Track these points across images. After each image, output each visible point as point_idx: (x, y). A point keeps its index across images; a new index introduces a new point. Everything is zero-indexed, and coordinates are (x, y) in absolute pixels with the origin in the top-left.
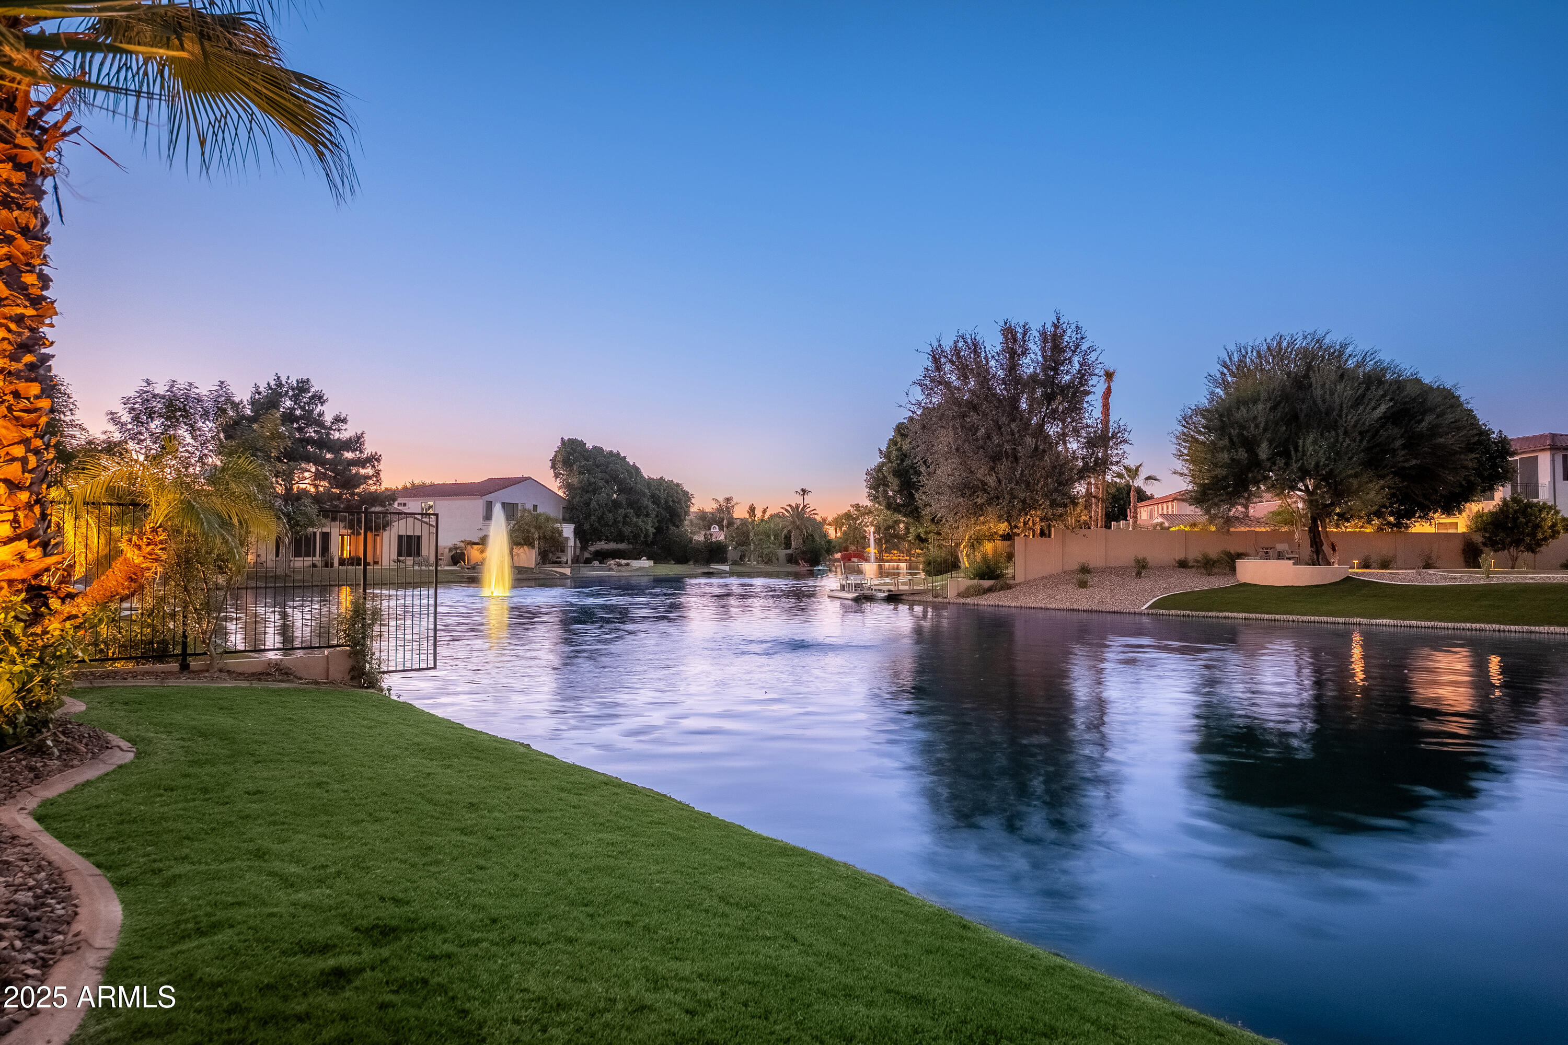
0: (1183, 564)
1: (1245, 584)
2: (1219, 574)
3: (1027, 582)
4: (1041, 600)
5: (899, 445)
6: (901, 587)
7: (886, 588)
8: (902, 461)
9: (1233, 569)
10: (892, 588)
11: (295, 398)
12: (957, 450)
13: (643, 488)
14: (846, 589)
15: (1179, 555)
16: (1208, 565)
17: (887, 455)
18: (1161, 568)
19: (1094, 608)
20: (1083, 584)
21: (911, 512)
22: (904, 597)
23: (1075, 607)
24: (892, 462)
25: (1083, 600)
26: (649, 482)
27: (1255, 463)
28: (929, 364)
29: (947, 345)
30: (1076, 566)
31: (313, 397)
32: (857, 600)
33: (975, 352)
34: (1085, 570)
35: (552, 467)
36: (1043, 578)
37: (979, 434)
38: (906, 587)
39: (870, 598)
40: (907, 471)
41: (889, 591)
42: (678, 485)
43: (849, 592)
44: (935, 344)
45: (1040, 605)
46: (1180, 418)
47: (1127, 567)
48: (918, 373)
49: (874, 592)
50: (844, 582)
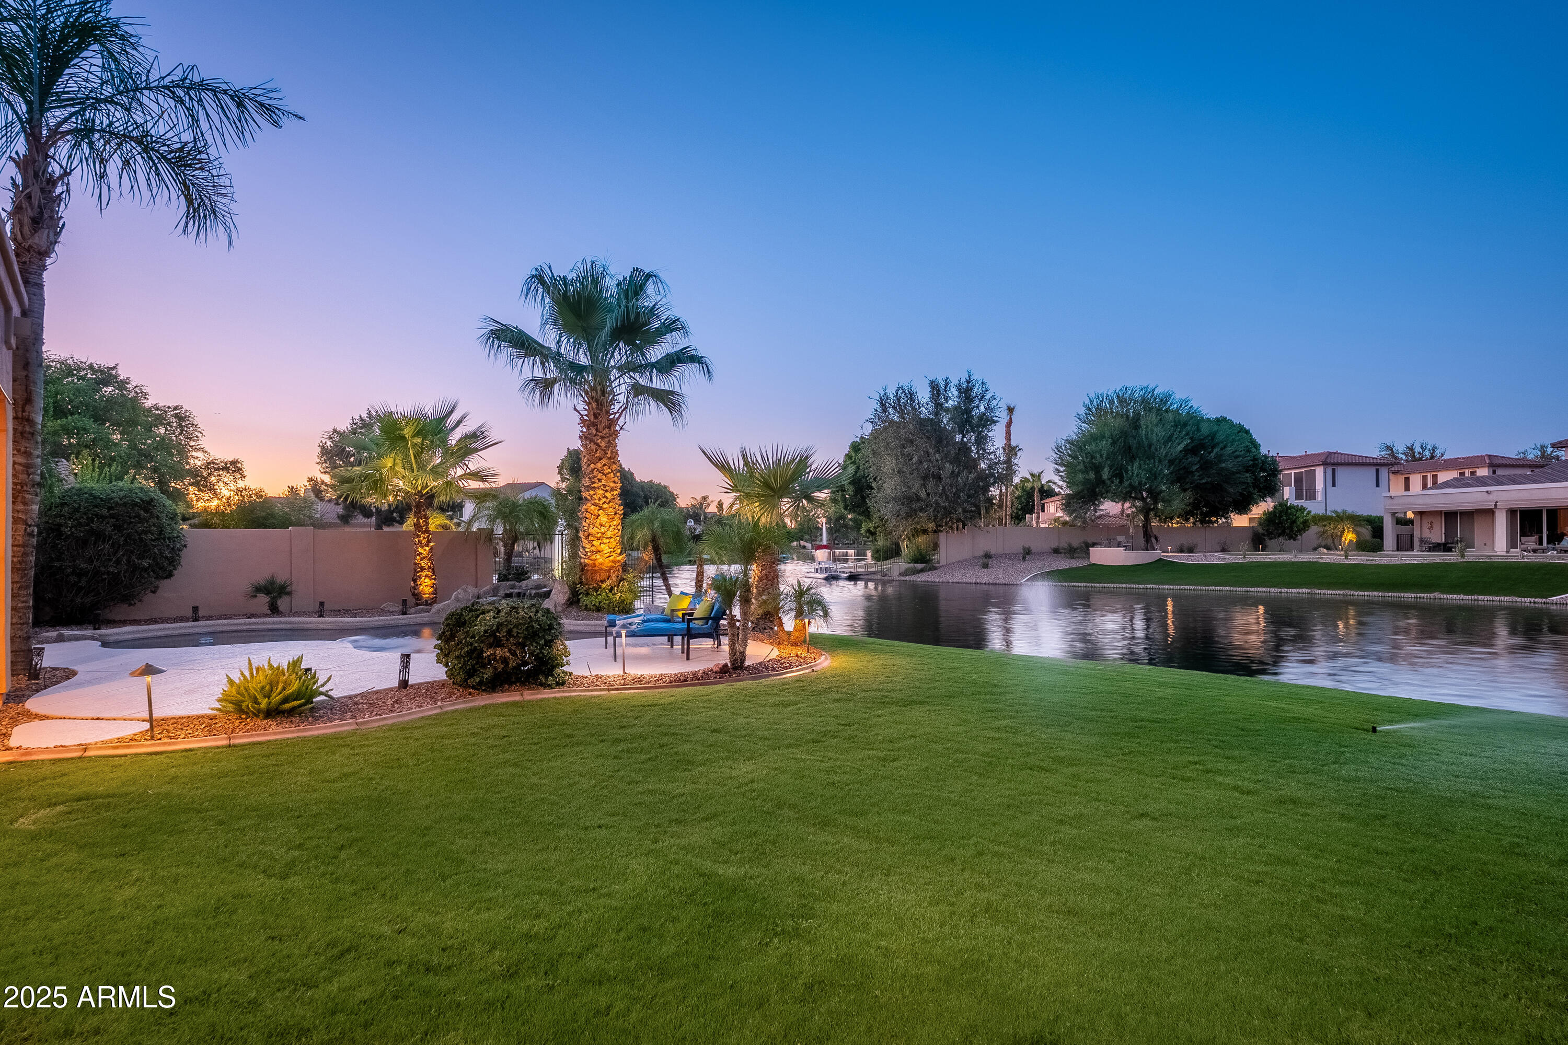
0: (1056, 551)
1: (1094, 564)
2: (1079, 557)
3: (947, 565)
4: (957, 577)
5: (853, 459)
6: (859, 570)
7: (848, 570)
9: (1088, 554)
10: (852, 570)
12: (899, 472)
13: (638, 491)
14: (819, 571)
15: (1055, 545)
16: (1071, 552)
18: (1041, 554)
19: (991, 581)
20: (985, 566)
21: (863, 512)
22: (861, 577)
23: (978, 581)
25: (985, 576)
26: (642, 485)
27: (1100, 481)
28: (878, 406)
29: (891, 392)
30: (982, 554)
32: (826, 579)
33: (911, 399)
34: (988, 556)
35: (559, 473)
36: (959, 562)
37: (914, 460)
38: (863, 570)
39: (836, 578)
40: (860, 480)
41: (851, 572)
42: (665, 487)
43: (821, 573)
44: (882, 393)
45: (955, 580)
46: (1054, 448)
47: (1018, 554)
48: (869, 414)
49: (839, 574)
50: (817, 567)
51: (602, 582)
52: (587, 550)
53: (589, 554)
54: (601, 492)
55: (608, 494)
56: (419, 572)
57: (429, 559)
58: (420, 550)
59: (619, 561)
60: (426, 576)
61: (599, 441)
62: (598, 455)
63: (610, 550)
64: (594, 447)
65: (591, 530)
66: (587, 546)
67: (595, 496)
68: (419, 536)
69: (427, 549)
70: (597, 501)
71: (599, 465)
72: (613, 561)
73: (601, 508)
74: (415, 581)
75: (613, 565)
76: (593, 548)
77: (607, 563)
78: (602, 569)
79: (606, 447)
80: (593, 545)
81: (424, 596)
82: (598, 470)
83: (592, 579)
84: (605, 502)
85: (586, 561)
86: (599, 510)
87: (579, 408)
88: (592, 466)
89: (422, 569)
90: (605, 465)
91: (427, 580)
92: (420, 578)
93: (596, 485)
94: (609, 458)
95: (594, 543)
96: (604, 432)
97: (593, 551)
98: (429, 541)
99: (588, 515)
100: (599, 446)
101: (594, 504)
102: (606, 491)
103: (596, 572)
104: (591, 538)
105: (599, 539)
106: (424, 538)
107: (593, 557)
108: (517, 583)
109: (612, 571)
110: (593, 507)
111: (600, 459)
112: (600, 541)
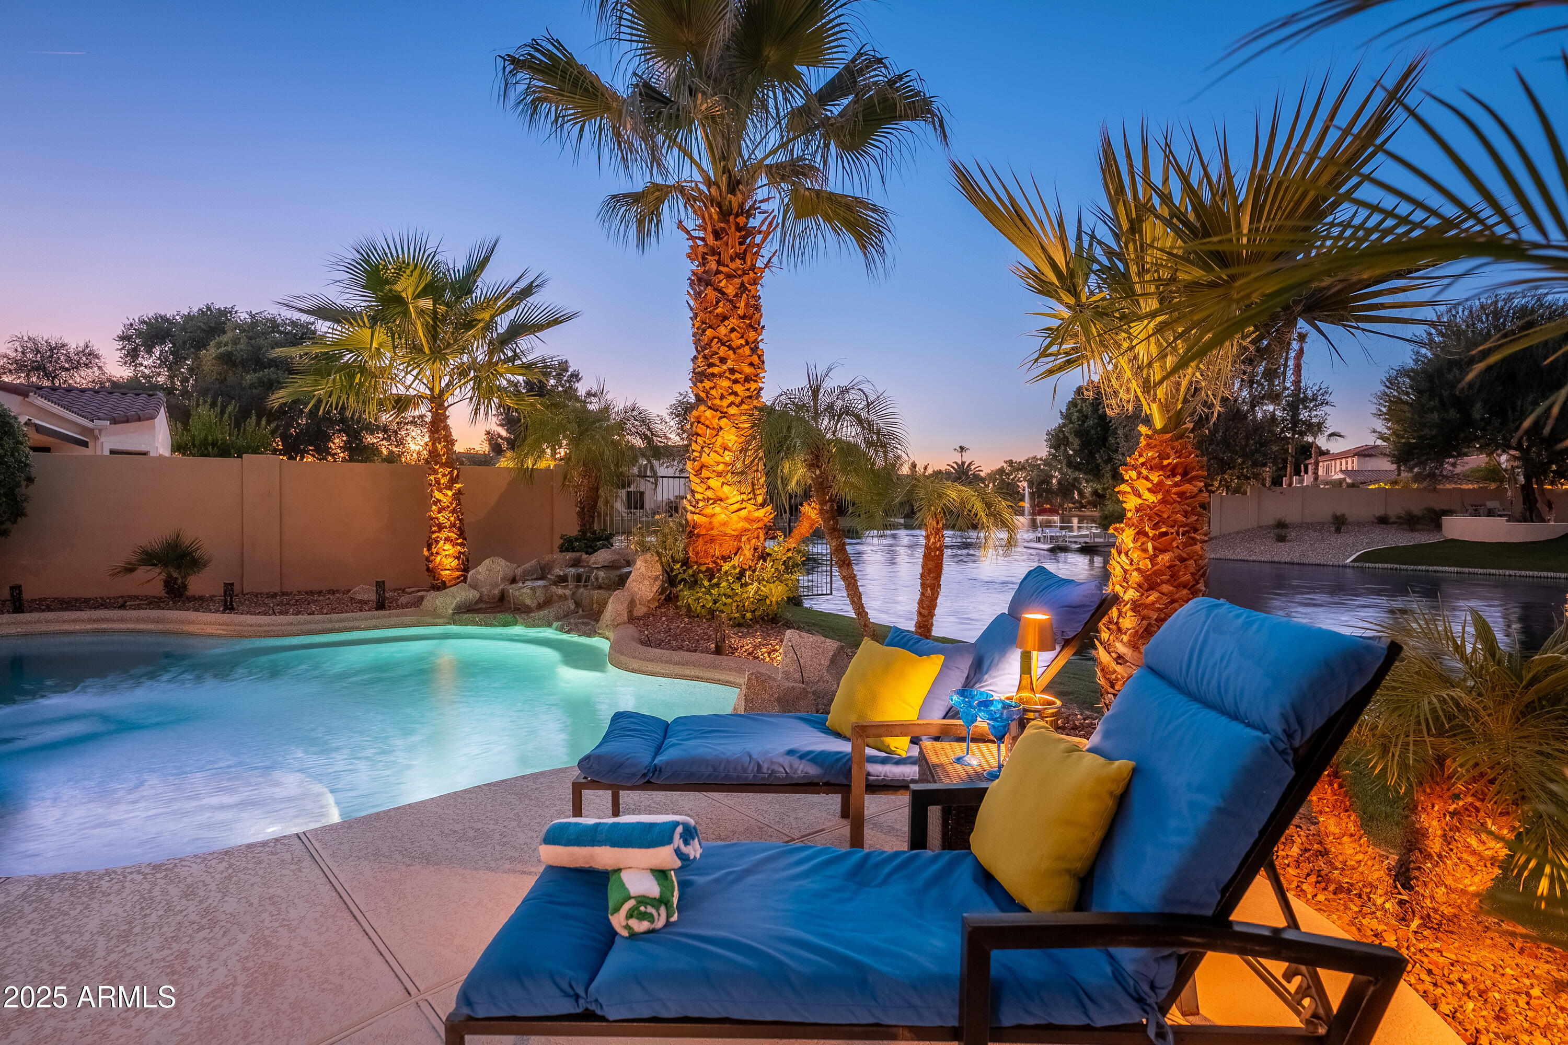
0: (1383, 521)
1: (1452, 540)
2: (1423, 530)
3: (1222, 537)
4: (1240, 552)
5: (1079, 407)
6: (1097, 540)
7: (1082, 540)
8: (1084, 422)
9: (1438, 527)
10: (1088, 540)
11: (559, 376)
14: (1042, 540)
15: (1379, 511)
16: (1410, 522)
17: (1067, 417)
18: (1360, 524)
19: (1296, 560)
20: (1281, 539)
21: (1091, 470)
22: (1100, 549)
23: (1276, 559)
24: (1072, 423)
25: (1284, 553)
27: (1467, 421)
30: (1272, 522)
31: (572, 375)
32: (1051, 550)
34: (1281, 525)
36: (1238, 533)
38: (1102, 540)
39: (1065, 549)
40: (1088, 432)
41: (1086, 543)
43: (1044, 543)
45: (1239, 558)
46: (1385, 380)
47: (1324, 524)
49: (1068, 544)
50: (1040, 535)
51: (725, 558)
52: (698, 496)
53: (701, 504)
54: (725, 383)
55: (738, 388)
56: (434, 532)
57: (453, 511)
58: (438, 495)
59: (759, 520)
60: (447, 539)
61: (723, 284)
62: (719, 310)
63: (739, 498)
64: (711, 294)
65: (705, 458)
66: (699, 489)
67: (713, 392)
68: (435, 472)
69: (450, 493)
70: (717, 402)
71: (723, 331)
72: (748, 519)
73: (724, 415)
74: (429, 547)
75: (748, 526)
76: (709, 494)
77: (736, 523)
78: (725, 535)
79: (736, 295)
80: (709, 488)
81: (443, 573)
82: (720, 340)
83: (707, 554)
84: (732, 403)
85: (696, 517)
86: (720, 418)
87: (690, 225)
88: (709, 332)
89: (441, 527)
90: (733, 330)
91: (448, 546)
92: (437, 542)
93: (715, 370)
94: (744, 317)
95: (711, 483)
96: (733, 266)
97: (709, 499)
98: (453, 481)
99: (700, 429)
100: (723, 294)
101: (714, 408)
102: (736, 381)
103: (712, 540)
104: (705, 474)
105: (719, 475)
106: (444, 475)
107: (709, 511)
108: (584, 556)
109: (744, 539)
110: (709, 413)
111: (725, 318)
112: (721, 480)
